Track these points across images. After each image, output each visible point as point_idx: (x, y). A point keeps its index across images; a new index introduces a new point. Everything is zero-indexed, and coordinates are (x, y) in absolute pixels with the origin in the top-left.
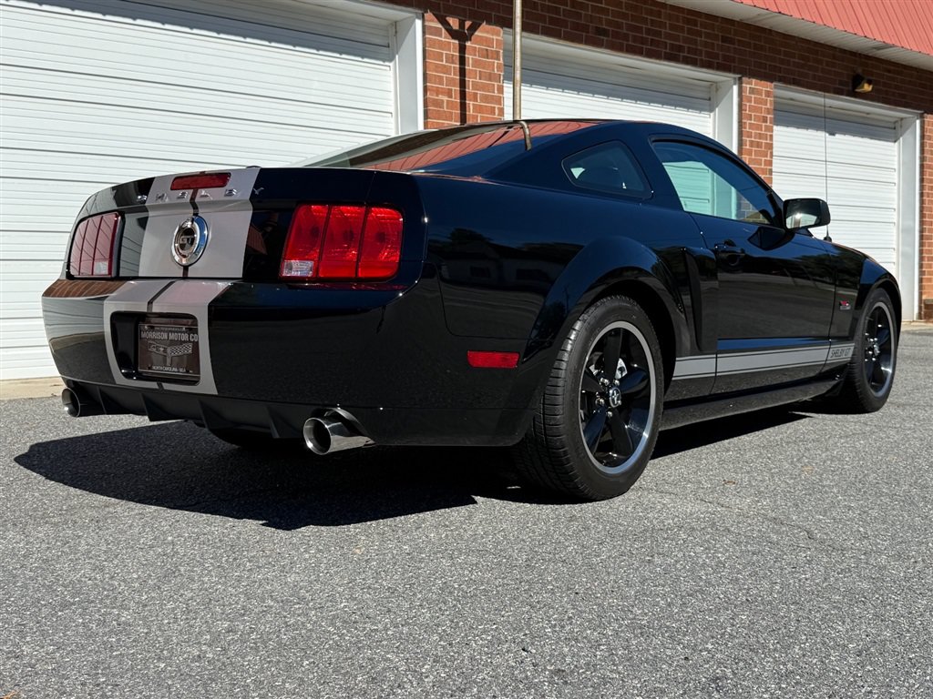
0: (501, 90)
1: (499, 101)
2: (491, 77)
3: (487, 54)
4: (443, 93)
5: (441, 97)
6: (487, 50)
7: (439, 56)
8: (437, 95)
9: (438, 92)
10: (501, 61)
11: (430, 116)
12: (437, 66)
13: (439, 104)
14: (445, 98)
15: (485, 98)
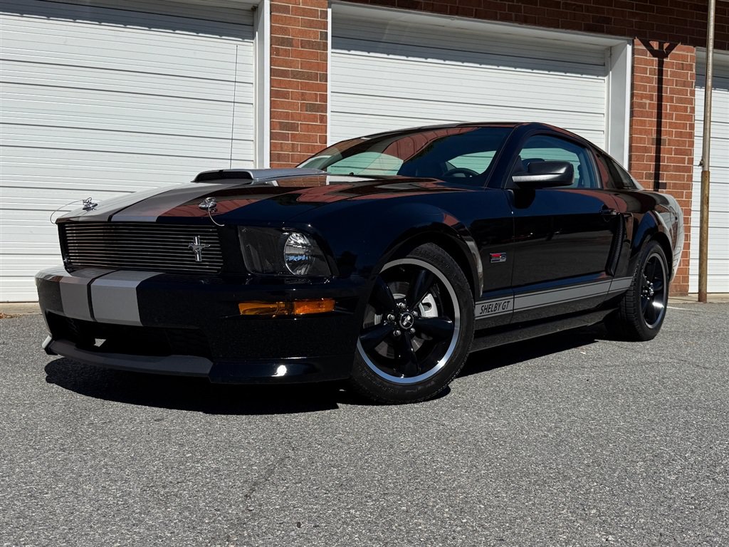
0: (693, 93)
1: (691, 102)
2: (685, 84)
3: (682, 67)
4: (646, 98)
5: (644, 101)
6: (683, 64)
7: (645, 71)
8: (641, 99)
9: (642, 97)
10: (694, 71)
11: (635, 115)
12: (642, 77)
13: (643, 105)
14: (648, 102)
15: (680, 101)
